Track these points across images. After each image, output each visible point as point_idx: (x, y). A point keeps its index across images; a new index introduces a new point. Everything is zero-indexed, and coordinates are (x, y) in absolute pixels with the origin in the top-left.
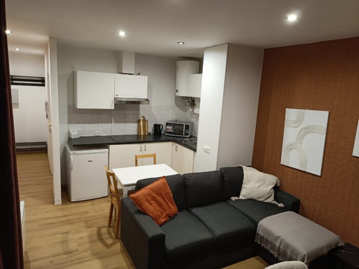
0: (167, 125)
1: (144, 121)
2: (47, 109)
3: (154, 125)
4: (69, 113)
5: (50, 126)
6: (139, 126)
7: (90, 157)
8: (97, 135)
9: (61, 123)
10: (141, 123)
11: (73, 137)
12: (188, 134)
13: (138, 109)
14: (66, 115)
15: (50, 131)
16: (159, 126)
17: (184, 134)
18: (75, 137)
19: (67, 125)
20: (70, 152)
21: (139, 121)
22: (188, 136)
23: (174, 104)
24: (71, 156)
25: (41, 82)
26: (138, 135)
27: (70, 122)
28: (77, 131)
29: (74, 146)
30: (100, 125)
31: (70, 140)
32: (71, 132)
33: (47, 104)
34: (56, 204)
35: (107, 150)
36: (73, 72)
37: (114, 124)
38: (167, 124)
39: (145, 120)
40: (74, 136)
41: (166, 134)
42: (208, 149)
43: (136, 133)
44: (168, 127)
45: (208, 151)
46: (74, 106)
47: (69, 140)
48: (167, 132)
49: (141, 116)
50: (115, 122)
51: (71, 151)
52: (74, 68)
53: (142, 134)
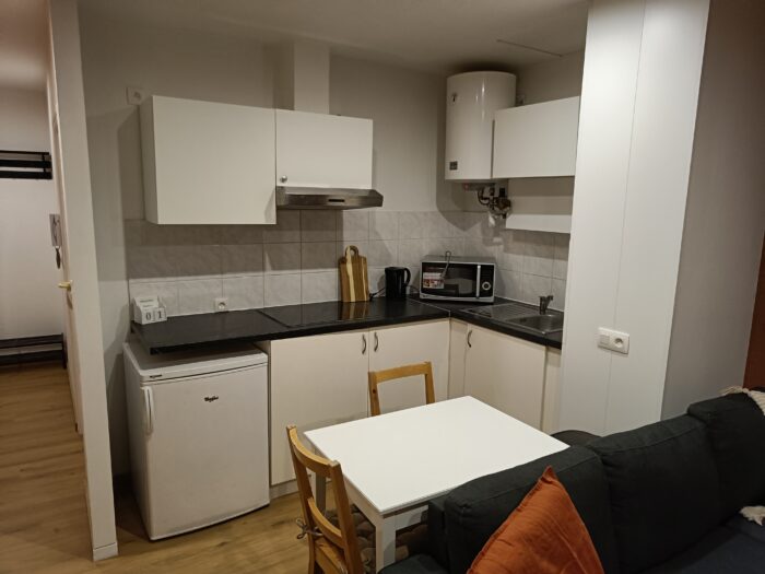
0: (424, 270)
1: (357, 259)
2: (57, 237)
3: (387, 270)
4: (129, 243)
5: (69, 288)
6: (342, 277)
7: (210, 385)
8: (222, 308)
9: (103, 275)
10: (349, 267)
11: (145, 322)
12: (489, 293)
13: (338, 226)
14: (119, 253)
15: (70, 304)
16: (400, 272)
17: (478, 295)
18: (151, 321)
19: (125, 283)
20: (142, 373)
21: (342, 261)
22: (491, 299)
23: (435, 209)
24: (147, 389)
25: (39, 166)
26: (341, 304)
27: (134, 271)
28: (160, 299)
29: (153, 351)
30: (228, 277)
31: (136, 329)
32: (138, 304)
33: (55, 222)
34: (98, 555)
35: (263, 357)
36: (138, 108)
37: (269, 272)
38: (426, 267)
39: (359, 258)
40: (148, 316)
41: (422, 296)
42: (619, 340)
43: (334, 298)
44: (427, 276)
45: (619, 345)
46: (144, 219)
47: (132, 331)
48: (424, 291)
49: (346, 245)
50: (274, 268)
51: (143, 368)
52: (137, 95)
53: (353, 299)
